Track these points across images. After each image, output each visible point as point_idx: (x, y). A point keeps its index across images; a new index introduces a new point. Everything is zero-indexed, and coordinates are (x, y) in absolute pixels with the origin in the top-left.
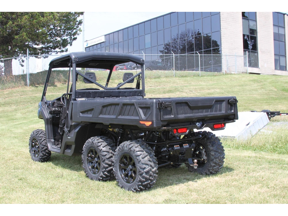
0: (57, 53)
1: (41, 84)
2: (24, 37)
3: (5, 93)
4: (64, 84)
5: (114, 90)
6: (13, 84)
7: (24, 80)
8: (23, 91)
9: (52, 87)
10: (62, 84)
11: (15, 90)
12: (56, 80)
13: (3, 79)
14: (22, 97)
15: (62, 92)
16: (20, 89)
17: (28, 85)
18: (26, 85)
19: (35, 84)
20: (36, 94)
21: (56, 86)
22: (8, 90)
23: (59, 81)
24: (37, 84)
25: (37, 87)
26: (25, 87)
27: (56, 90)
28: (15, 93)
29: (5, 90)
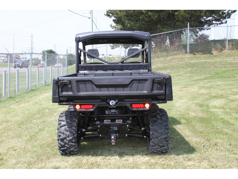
0: (217, 25)
1: (199, 52)
2: (182, 13)
3: (167, 59)
4: (220, 52)
5: (117, 64)
6: (176, 52)
7: (184, 49)
8: (182, 58)
9: (208, 55)
10: (219, 52)
11: (176, 57)
12: (213, 48)
13: (167, 48)
14: (179, 63)
15: (215, 59)
16: (181, 56)
17: (188, 53)
18: (186, 53)
19: (194, 52)
20: (191, 61)
21: (212, 54)
22: (171, 57)
23: (216, 49)
24: (196, 52)
25: (195, 54)
26: (185, 55)
27: (211, 57)
28: (175, 59)
29: (169, 57)
